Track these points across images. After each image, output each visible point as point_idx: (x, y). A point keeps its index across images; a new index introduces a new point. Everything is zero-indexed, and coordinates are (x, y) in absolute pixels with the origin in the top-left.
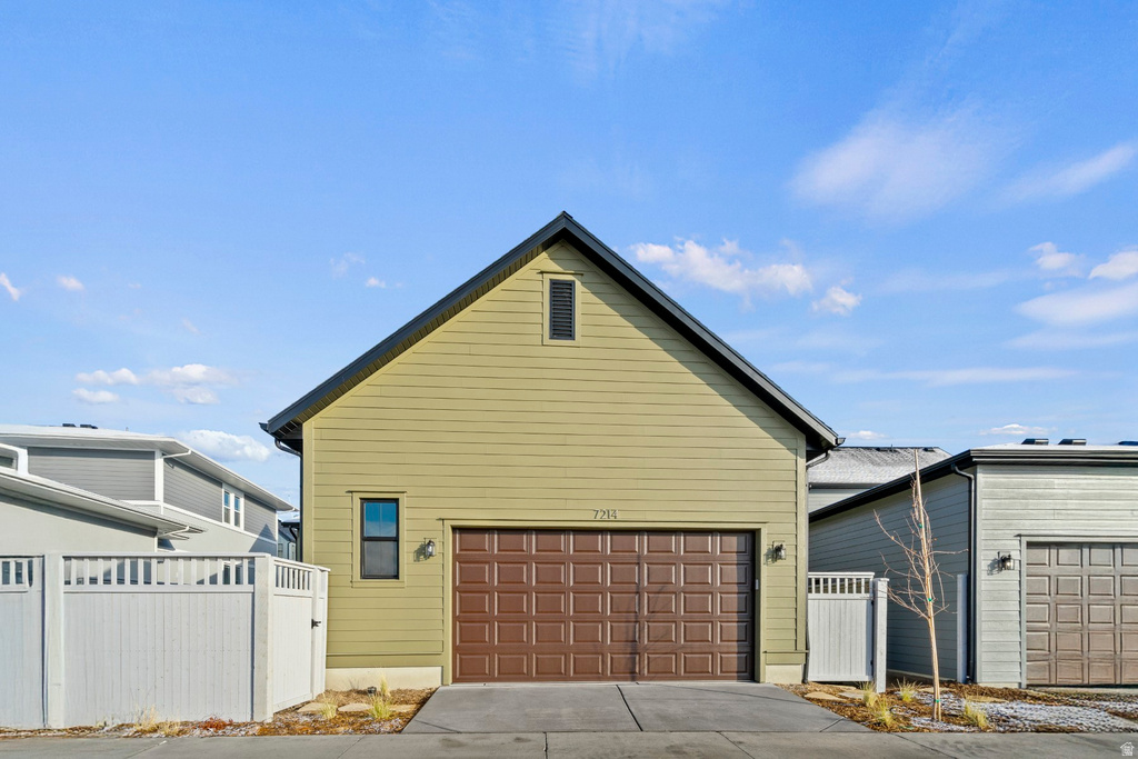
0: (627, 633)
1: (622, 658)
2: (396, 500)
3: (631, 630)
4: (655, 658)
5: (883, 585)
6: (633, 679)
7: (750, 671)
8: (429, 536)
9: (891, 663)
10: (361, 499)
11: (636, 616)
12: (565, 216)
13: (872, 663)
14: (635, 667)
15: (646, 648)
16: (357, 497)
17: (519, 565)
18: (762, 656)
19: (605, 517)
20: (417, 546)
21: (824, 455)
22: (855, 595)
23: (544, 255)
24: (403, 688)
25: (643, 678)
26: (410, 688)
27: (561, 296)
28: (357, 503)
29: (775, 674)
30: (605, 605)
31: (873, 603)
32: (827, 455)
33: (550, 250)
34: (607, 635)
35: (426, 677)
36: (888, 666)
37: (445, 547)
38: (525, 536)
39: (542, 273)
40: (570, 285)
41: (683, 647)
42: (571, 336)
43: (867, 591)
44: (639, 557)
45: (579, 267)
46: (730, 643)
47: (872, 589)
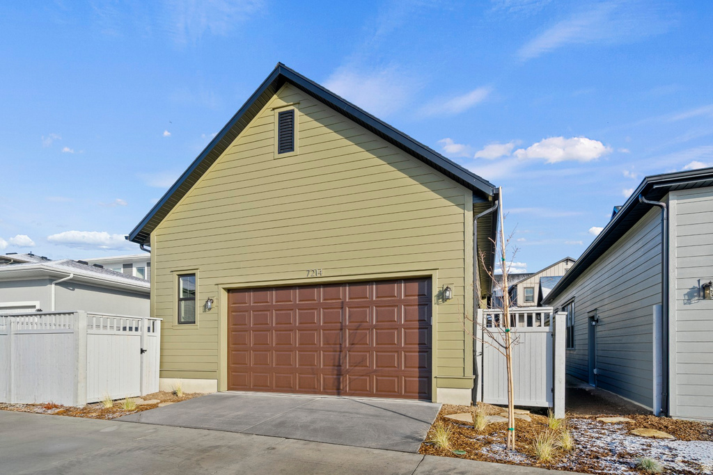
0: (334, 359)
1: (331, 378)
2: (194, 274)
3: (337, 357)
4: (355, 379)
5: (561, 319)
6: (339, 394)
8: (210, 295)
10: (178, 275)
11: (341, 347)
12: (281, 66)
13: (552, 391)
14: (340, 385)
15: (348, 372)
16: (176, 274)
17: (265, 313)
18: (434, 380)
19: (314, 275)
20: (204, 302)
22: (534, 328)
23: (275, 96)
24: (197, 392)
25: (346, 394)
26: (201, 392)
27: (286, 121)
28: (176, 278)
29: (444, 396)
30: (319, 339)
33: (278, 92)
34: (321, 360)
39: (274, 109)
40: (292, 112)
41: (376, 371)
42: (292, 149)
43: (547, 324)
44: (342, 303)
45: (297, 99)
46: (413, 369)
47: (551, 323)
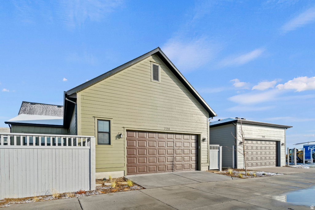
0: (171, 159)
1: (170, 166)
2: (110, 121)
3: (172, 159)
4: (178, 166)
5: (221, 148)
6: (173, 171)
7: (198, 168)
8: (120, 132)
9: (223, 166)
10: (98, 119)
11: (173, 155)
13: (219, 165)
14: (173, 168)
15: (175, 163)
16: (96, 119)
17: (144, 141)
18: (201, 164)
19: (167, 129)
20: (116, 135)
21: (211, 118)
22: (216, 150)
23: (151, 57)
25: (175, 171)
26: (115, 178)
28: (96, 120)
29: (204, 168)
30: (166, 152)
31: (219, 152)
32: (212, 118)
33: (153, 56)
35: (120, 174)
36: (222, 167)
37: (125, 135)
38: (145, 133)
39: (151, 61)
40: (158, 66)
42: (158, 80)
44: (174, 140)
45: (160, 62)
46: (193, 162)
47: (219, 149)
